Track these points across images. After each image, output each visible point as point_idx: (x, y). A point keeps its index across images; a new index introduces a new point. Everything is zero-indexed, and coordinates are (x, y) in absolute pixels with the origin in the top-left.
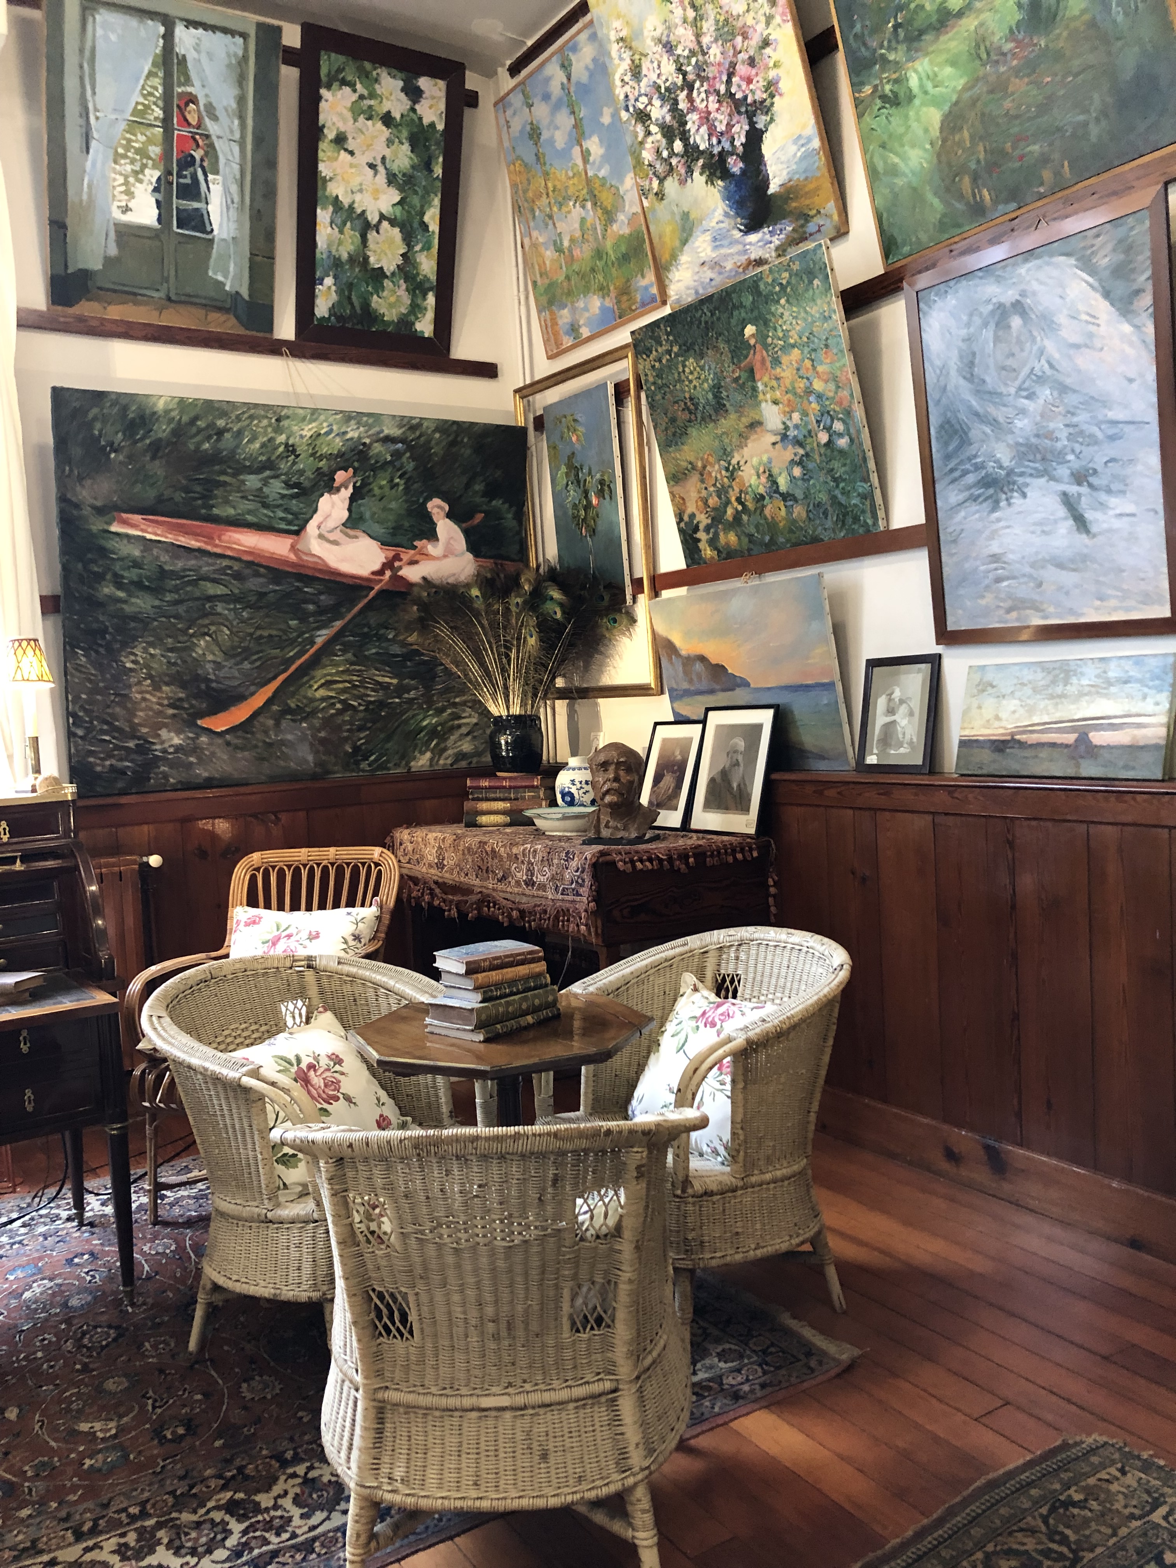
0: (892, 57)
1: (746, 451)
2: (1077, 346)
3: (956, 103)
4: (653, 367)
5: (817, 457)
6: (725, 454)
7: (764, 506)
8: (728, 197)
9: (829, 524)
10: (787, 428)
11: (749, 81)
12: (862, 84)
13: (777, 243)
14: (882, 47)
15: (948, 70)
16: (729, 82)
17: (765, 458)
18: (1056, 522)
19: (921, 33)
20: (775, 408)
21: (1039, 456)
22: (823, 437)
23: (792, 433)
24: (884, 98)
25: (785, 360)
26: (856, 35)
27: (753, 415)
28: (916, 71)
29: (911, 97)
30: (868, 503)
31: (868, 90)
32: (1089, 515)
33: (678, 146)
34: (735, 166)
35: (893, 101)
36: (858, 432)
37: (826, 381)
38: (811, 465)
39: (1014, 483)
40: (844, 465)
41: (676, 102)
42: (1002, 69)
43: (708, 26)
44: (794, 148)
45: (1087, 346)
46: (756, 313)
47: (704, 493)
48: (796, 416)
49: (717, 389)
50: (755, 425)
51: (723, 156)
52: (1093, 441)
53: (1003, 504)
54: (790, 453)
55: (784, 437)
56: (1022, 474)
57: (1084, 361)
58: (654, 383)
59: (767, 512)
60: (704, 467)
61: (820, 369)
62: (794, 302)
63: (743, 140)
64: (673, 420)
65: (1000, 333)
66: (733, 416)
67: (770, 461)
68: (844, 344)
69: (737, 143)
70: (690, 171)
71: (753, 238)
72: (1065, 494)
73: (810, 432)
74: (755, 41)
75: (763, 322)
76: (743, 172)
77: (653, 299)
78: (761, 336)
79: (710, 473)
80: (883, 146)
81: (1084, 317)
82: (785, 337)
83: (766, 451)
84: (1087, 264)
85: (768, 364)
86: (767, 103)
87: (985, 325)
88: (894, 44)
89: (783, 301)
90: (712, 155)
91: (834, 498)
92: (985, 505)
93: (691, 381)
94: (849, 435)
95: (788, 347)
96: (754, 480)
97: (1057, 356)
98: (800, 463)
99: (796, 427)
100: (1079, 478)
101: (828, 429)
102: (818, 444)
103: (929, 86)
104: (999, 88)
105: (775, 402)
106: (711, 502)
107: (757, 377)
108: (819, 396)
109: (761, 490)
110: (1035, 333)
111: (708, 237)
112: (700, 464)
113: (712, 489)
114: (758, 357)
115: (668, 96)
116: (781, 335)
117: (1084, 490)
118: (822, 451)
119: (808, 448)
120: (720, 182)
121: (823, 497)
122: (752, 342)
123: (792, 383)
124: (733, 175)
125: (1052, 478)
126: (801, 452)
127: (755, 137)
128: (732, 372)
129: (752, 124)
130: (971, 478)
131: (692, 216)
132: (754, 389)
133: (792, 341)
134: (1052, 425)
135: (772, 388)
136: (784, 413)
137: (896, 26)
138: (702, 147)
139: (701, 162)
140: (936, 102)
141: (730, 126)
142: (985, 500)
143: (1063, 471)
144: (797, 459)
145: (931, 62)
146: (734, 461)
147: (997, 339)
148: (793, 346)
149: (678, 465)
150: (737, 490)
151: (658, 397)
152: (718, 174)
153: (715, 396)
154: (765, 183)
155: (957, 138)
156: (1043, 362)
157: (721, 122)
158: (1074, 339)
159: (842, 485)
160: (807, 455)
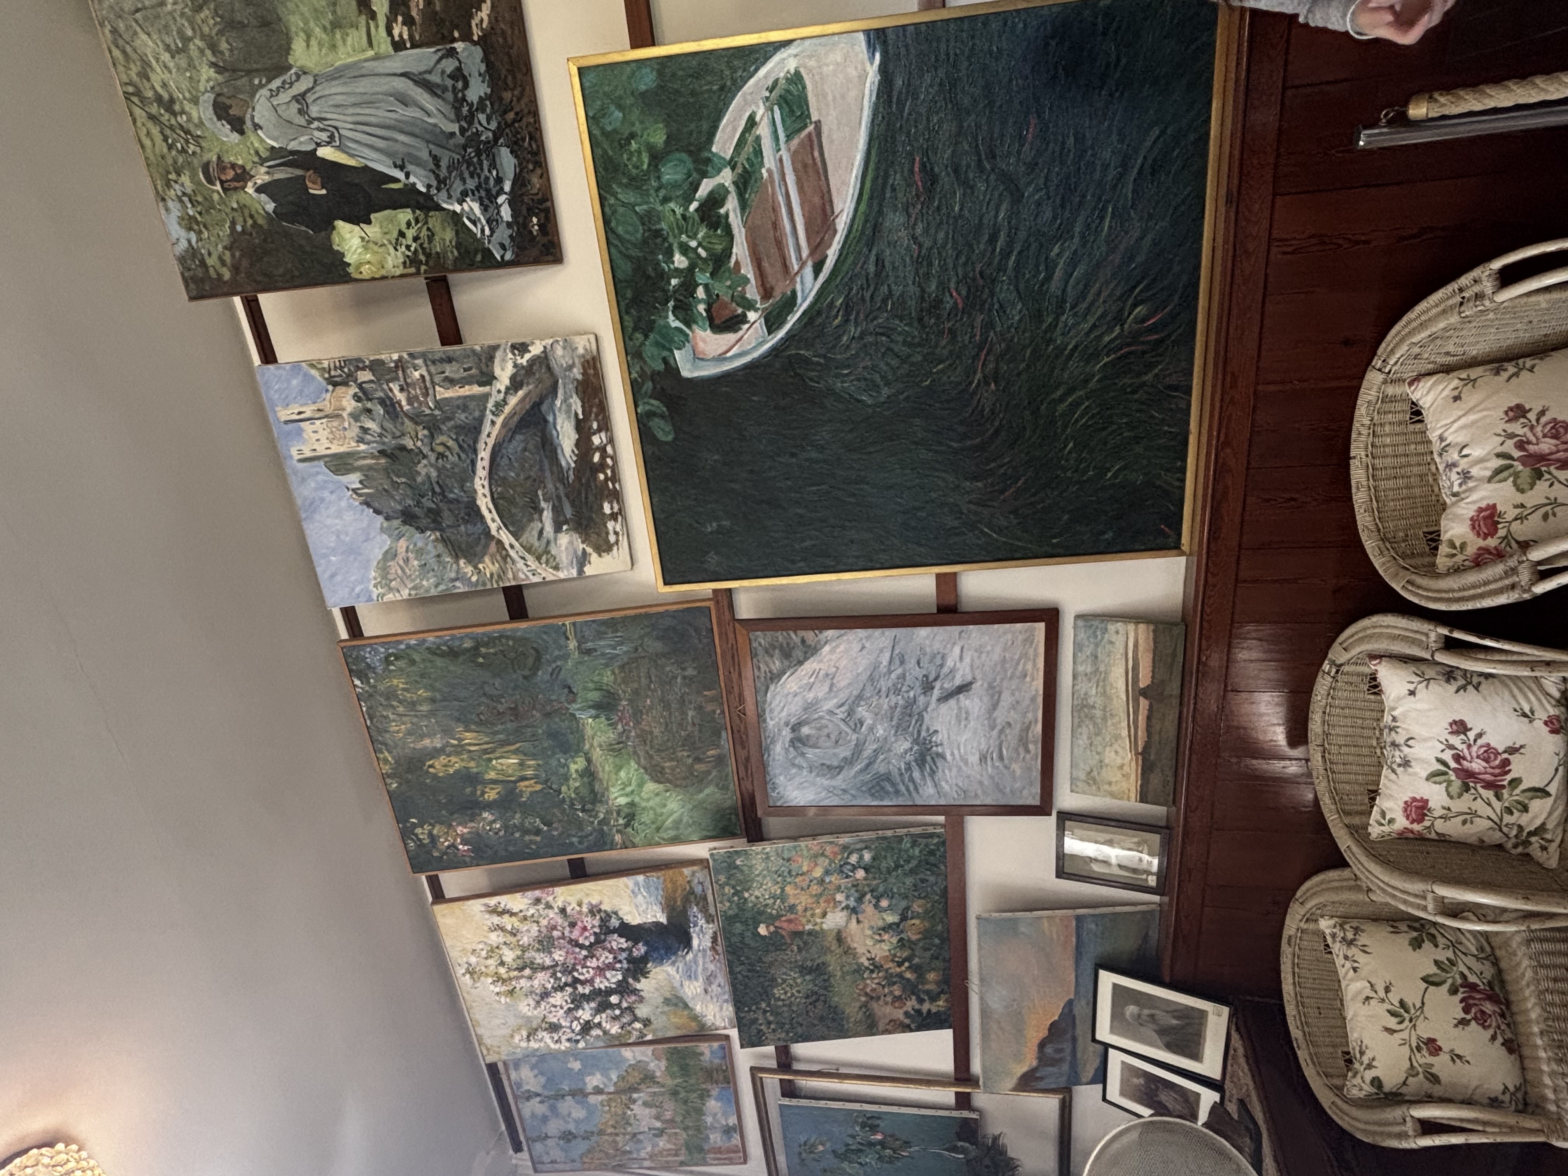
0: (602, 816)
1: (861, 950)
2: (832, 686)
3: (645, 768)
4: (774, 1031)
5: (875, 882)
6: (859, 970)
7: (909, 940)
8: (660, 961)
9: (932, 879)
10: (847, 907)
11: (585, 929)
12: (613, 840)
13: (703, 921)
14: (593, 823)
15: (622, 774)
16: (582, 947)
17: (869, 932)
18: (960, 708)
19: (592, 791)
20: (829, 916)
21: (907, 718)
22: (860, 874)
23: (852, 903)
24: (627, 825)
25: (792, 901)
26: (580, 843)
27: (831, 938)
28: (616, 798)
29: (632, 804)
30: (920, 840)
31: (618, 838)
32: (958, 682)
33: (614, 999)
34: (640, 950)
35: (631, 817)
36: (862, 841)
37: (816, 865)
38: (881, 889)
39: (925, 739)
40: (885, 857)
41: (583, 995)
42: (633, 734)
43: (541, 958)
44: (640, 896)
45: (833, 679)
46: (750, 922)
47: (889, 999)
48: (839, 897)
49: (804, 970)
50: (839, 938)
51: (631, 959)
52: (903, 676)
53: (940, 749)
54: (868, 908)
55: (854, 911)
56: (919, 732)
57: (842, 682)
58: (787, 1032)
59: (914, 938)
60: (866, 994)
61: (805, 869)
62: (749, 884)
63: (623, 940)
64: (822, 1019)
65: (811, 743)
66: (828, 958)
67: (872, 928)
68: (790, 844)
69: (625, 946)
70: (635, 992)
71: (695, 942)
72: (939, 700)
73: (854, 886)
74: (559, 920)
75: (759, 915)
76: (646, 943)
77: (722, 1048)
78: (771, 920)
79: (873, 990)
80: (658, 829)
81: (812, 680)
82: (774, 897)
83: (863, 930)
84: (775, 677)
85: (793, 916)
86: (603, 915)
87: (803, 754)
88: (593, 813)
89: (746, 895)
90: (628, 970)
91: (912, 872)
92: (939, 764)
93: (793, 995)
94: (862, 850)
95: (783, 897)
96: (886, 947)
97: (835, 701)
98: (878, 899)
99: (848, 898)
100: (928, 687)
101: (854, 868)
102: (865, 879)
103: (629, 789)
104: (644, 738)
105: (824, 915)
106: (897, 993)
107: (800, 928)
108: (827, 872)
109: (894, 940)
110: (816, 716)
111: (686, 983)
112: (863, 999)
113: (886, 990)
114: (785, 925)
115: (578, 1001)
116: (772, 901)
117: (938, 685)
118: (871, 876)
119: (866, 889)
120: (649, 965)
121: (909, 881)
122: (772, 929)
123: (812, 896)
124: (646, 953)
125: (926, 709)
126: (868, 896)
127: (626, 930)
128: (792, 954)
129: (614, 931)
130: (916, 774)
131: (668, 995)
132: (810, 933)
133: (779, 891)
134: (886, 707)
135: (813, 915)
136: (835, 907)
137: (583, 810)
138: (620, 977)
139: (630, 980)
140: (641, 785)
141: (611, 951)
142: (935, 764)
143: (922, 700)
144: (874, 901)
145: (613, 786)
146: (866, 963)
147: (815, 746)
148: (783, 890)
149: (860, 1021)
150: (891, 965)
151: (799, 1030)
152: (642, 966)
153: (809, 973)
154: (657, 924)
155: (668, 771)
156: (838, 711)
157: (606, 957)
158: (826, 688)
159: (902, 863)
160: (872, 891)
